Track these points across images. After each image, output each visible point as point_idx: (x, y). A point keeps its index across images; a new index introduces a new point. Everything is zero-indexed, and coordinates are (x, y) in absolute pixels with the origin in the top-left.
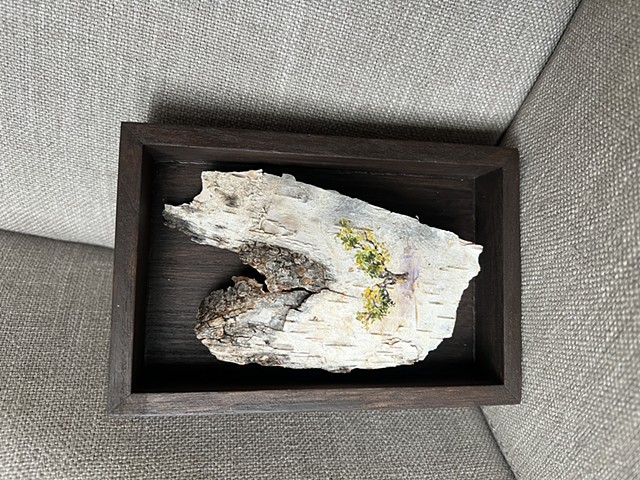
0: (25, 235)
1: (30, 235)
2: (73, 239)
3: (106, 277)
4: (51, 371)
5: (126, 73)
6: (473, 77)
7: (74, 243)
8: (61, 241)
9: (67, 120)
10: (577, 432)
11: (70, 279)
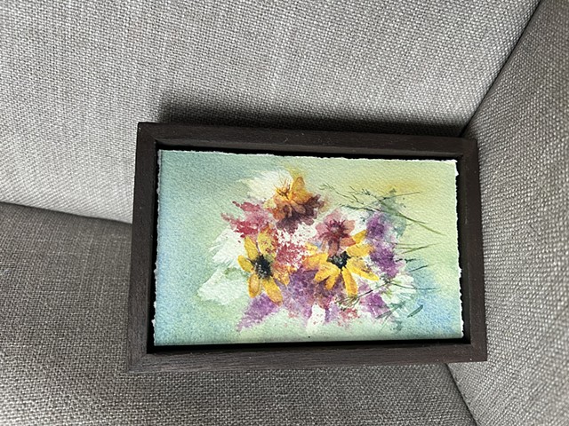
0: (53, 212)
1: (58, 212)
2: (93, 215)
3: (121, 248)
4: (78, 329)
5: (139, 75)
6: (441, 75)
7: (94, 218)
8: (84, 217)
9: (90, 115)
10: (531, 388)
11: (92, 250)
